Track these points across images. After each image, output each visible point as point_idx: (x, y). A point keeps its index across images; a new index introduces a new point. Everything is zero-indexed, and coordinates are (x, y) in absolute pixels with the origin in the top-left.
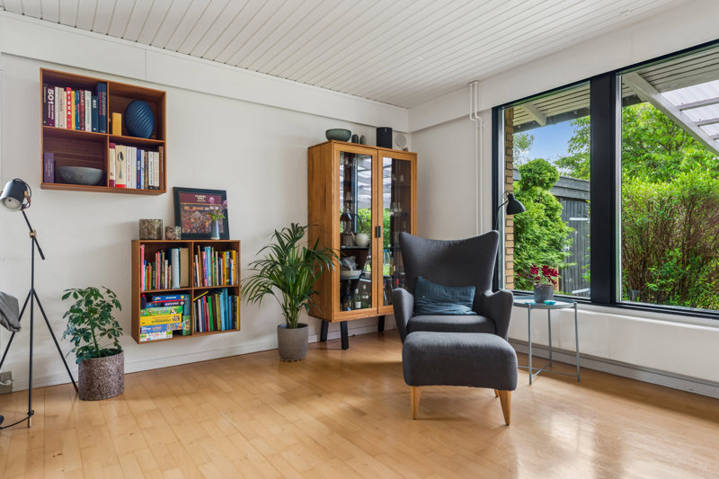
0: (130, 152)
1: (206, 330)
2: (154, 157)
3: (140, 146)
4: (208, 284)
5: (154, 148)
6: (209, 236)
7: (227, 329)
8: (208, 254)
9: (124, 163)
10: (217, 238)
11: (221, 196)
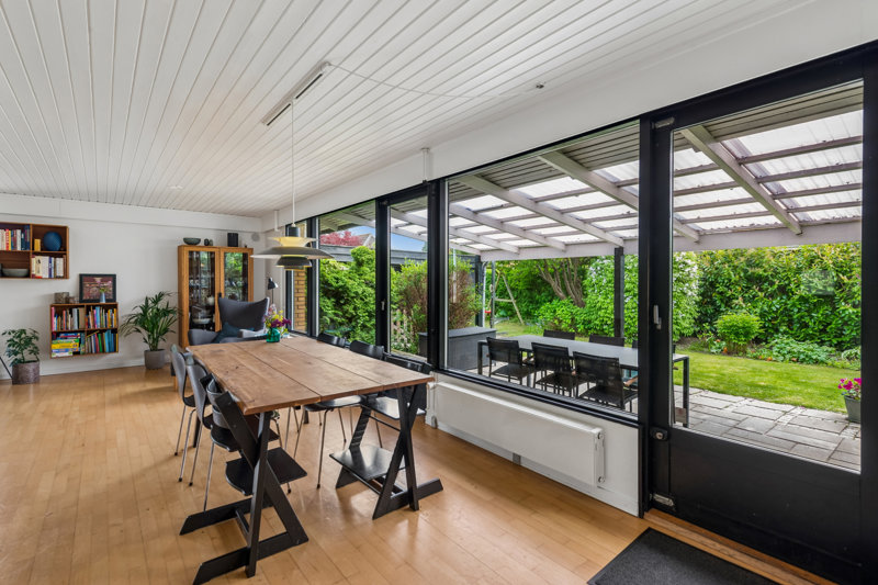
0: (45, 260)
1: (96, 352)
2: (60, 261)
3: (51, 255)
4: (98, 326)
5: (60, 256)
6: (98, 301)
7: (110, 352)
8: (98, 311)
9: (40, 265)
10: (104, 302)
11: (113, 278)
